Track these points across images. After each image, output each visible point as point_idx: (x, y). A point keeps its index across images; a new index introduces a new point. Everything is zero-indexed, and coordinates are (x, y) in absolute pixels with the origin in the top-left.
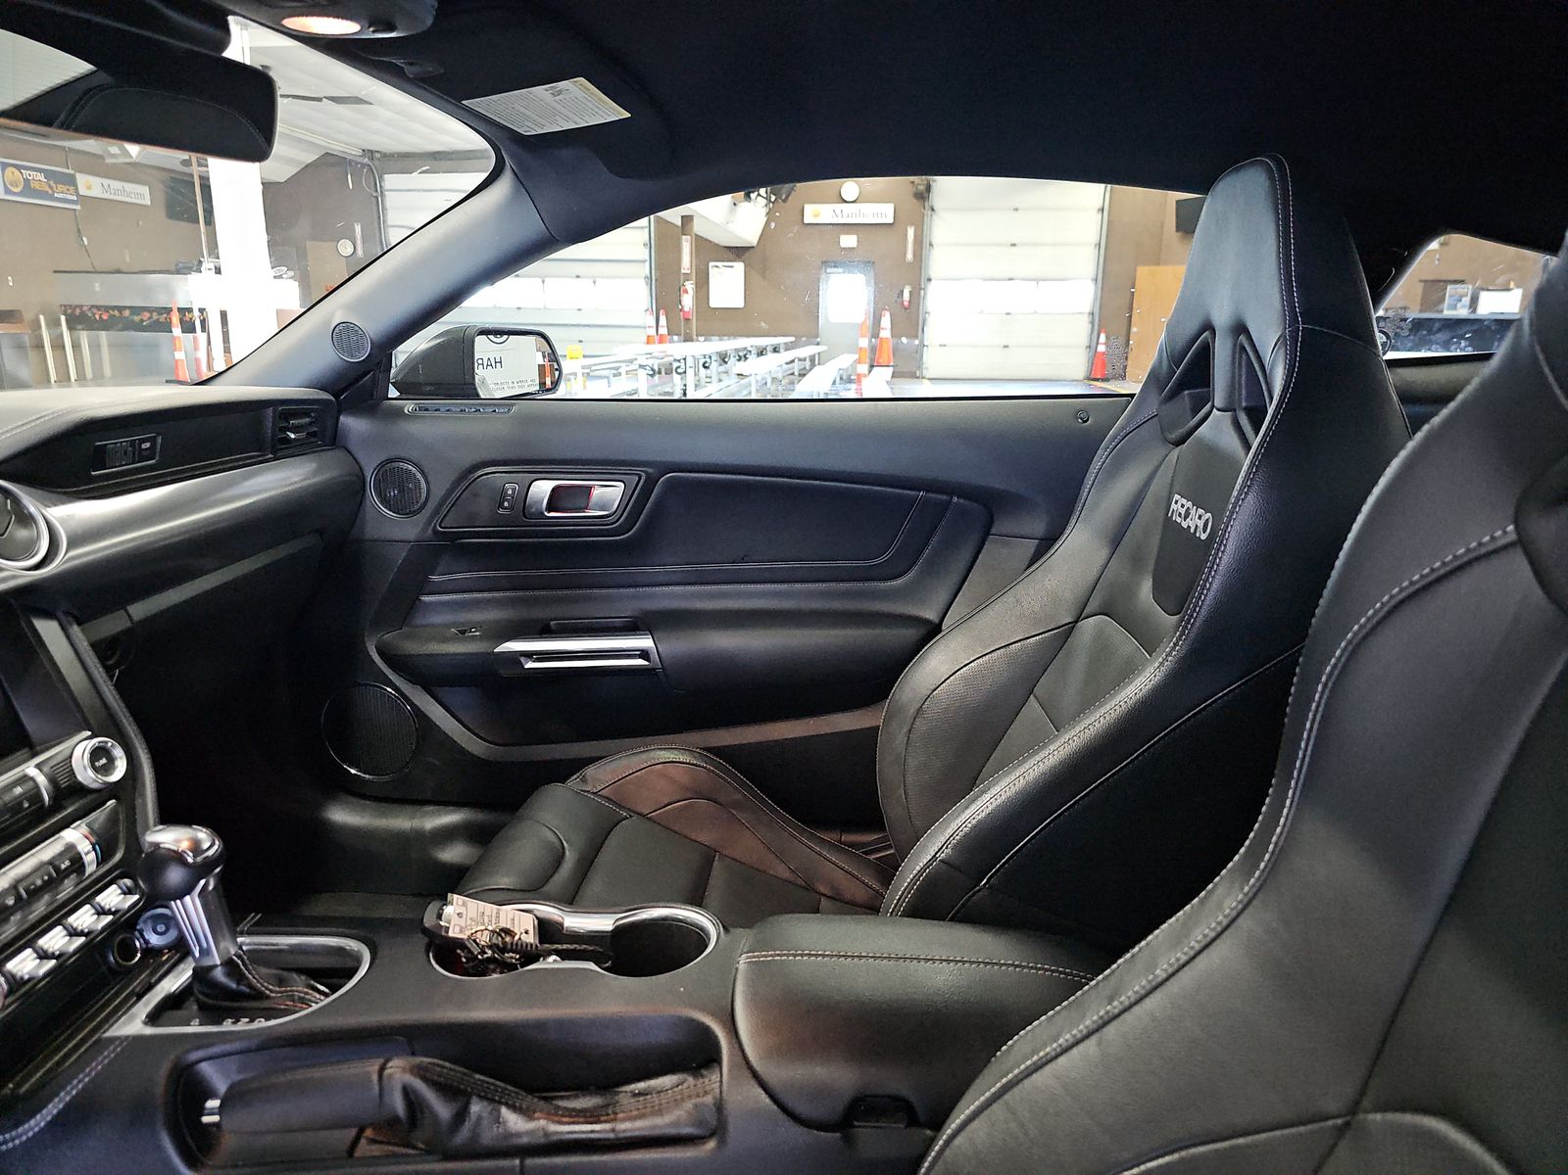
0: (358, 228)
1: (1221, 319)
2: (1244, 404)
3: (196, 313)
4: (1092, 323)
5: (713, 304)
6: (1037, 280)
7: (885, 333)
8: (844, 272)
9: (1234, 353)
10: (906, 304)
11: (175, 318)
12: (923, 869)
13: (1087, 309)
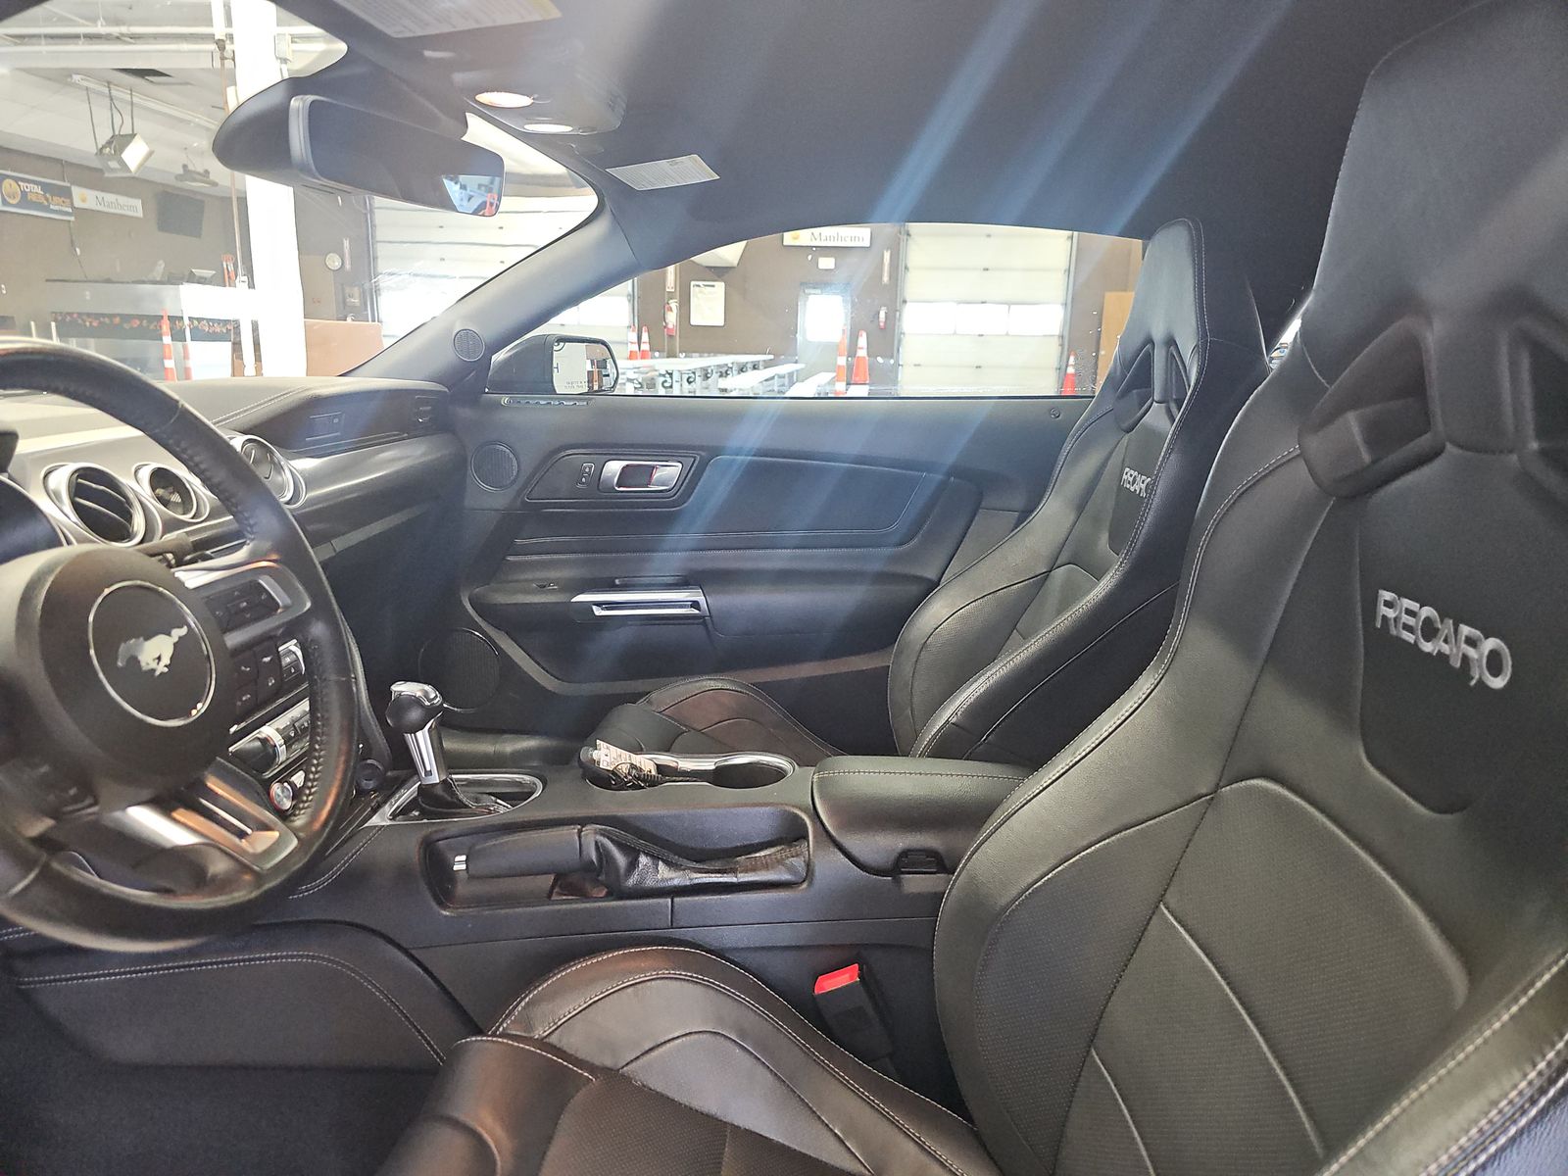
0: (346, 243)
1: (1158, 335)
2: (1174, 397)
3: (186, 321)
4: (1062, 345)
5: (694, 322)
6: (1009, 304)
7: (862, 353)
8: (822, 293)
9: (1167, 360)
10: (882, 324)
11: (166, 327)
12: (939, 731)
13: (1057, 331)
